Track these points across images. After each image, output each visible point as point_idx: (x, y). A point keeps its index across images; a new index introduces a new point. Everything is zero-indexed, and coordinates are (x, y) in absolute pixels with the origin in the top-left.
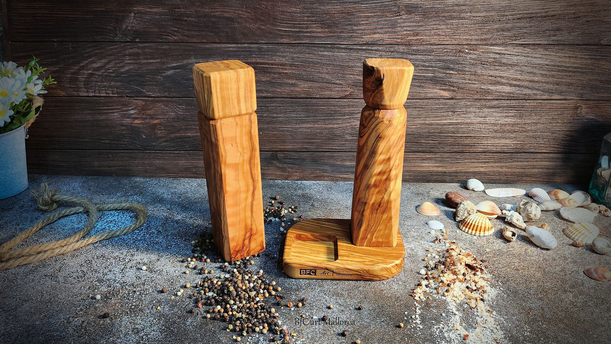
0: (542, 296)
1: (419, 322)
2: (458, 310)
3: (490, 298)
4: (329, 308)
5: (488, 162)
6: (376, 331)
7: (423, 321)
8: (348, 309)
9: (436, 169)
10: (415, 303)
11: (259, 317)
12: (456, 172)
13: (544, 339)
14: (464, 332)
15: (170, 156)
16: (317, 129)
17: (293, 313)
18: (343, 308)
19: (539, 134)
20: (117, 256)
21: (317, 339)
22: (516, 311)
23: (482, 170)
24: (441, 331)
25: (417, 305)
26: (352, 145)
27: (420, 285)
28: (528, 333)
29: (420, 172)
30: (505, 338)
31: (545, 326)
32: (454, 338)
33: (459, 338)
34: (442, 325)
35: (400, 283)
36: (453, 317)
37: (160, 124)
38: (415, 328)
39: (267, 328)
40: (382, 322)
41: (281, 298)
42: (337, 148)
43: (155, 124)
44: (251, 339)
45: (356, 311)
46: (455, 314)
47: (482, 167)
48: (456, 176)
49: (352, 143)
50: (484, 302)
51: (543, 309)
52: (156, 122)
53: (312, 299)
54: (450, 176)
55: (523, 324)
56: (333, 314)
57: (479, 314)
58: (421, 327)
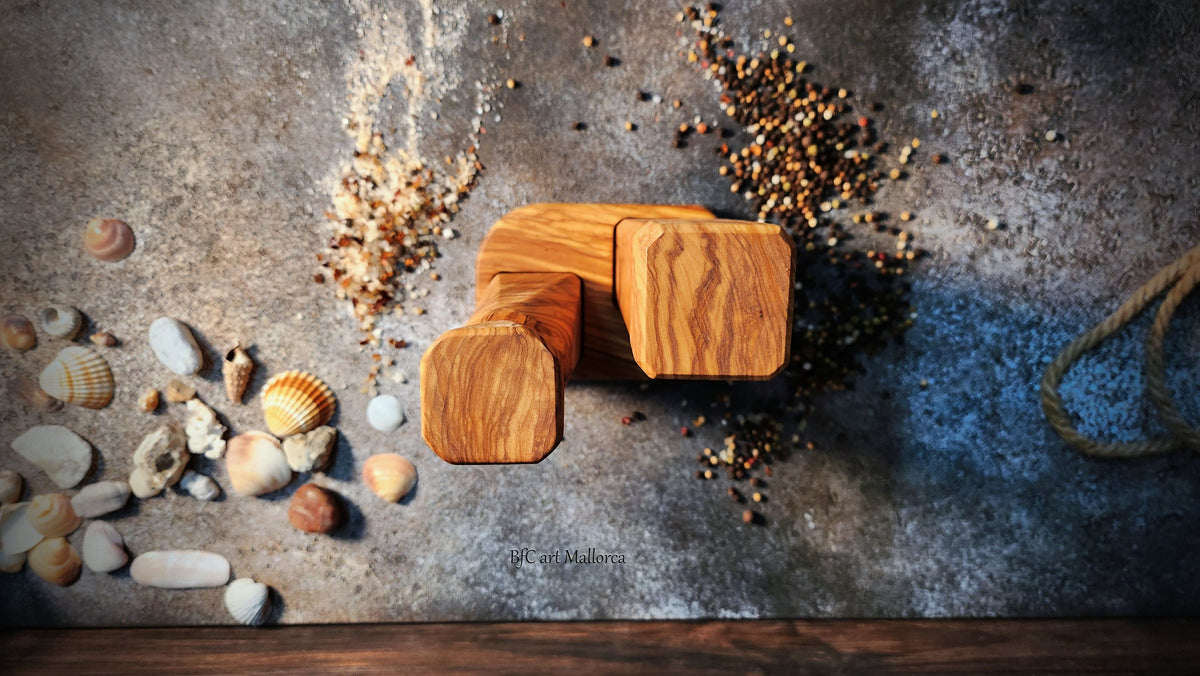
1: (480, 96)
2: (406, 130)
3: (342, 162)
8: (599, 127)
10: (477, 146)
14: (411, 73)
18: (608, 128)
20: (1059, 268)
24: (447, 75)
25: (475, 142)
30: (345, 64)
32: (430, 61)
33: (421, 60)
34: (443, 90)
35: (495, 203)
36: (420, 111)
38: (489, 82)
39: (738, 68)
45: (585, 120)
46: (414, 118)
57: (373, 121)
58: (478, 85)
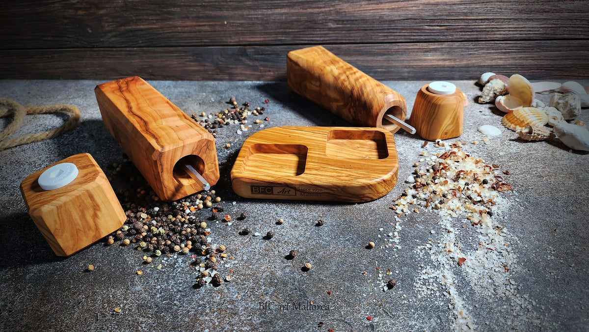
0: (574, 208)
1: (397, 241)
2: (454, 226)
3: (500, 212)
4: (279, 223)
5: (509, 52)
6: (336, 252)
7: (403, 239)
8: (303, 224)
9: (441, 63)
10: (396, 217)
11: (184, 232)
12: (467, 66)
13: (576, 264)
14: (458, 255)
15: (121, 55)
16: (293, 15)
17: (230, 229)
18: (297, 223)
19: (576, 14)
20: (34, 162)
21: (254, 261)
22: (536, 228)
23: (501, 62)
24: (427, 254)
25: (397, 219)
26: (337, 35)
27: (404, 195)
28: (553, 258)
29: (422, 67)
30: (519, 263)
31: (577, 248)
32: (444, 262)
33: (452, 263)
34: (428, 246)
36: (446, 236)
37: (106, 15)
38: (391, 249)
39: (190, 247)
40: (347, 240)
41: (220, 210)
42: (318, 39)
43: (102, 16)
44: (167, 261)
45: (314, 227)
46: (449, 232)
47: (501, 59)
48: (466, 71)
49: (336, 32)
50: (491, 216)
51: (574, 225)
52: (102, 12)
53: (259, 212)
54: (459, 71)
55: (545, 245)
56: (283, 230)
57: (482, 231)
58: (400, 247)
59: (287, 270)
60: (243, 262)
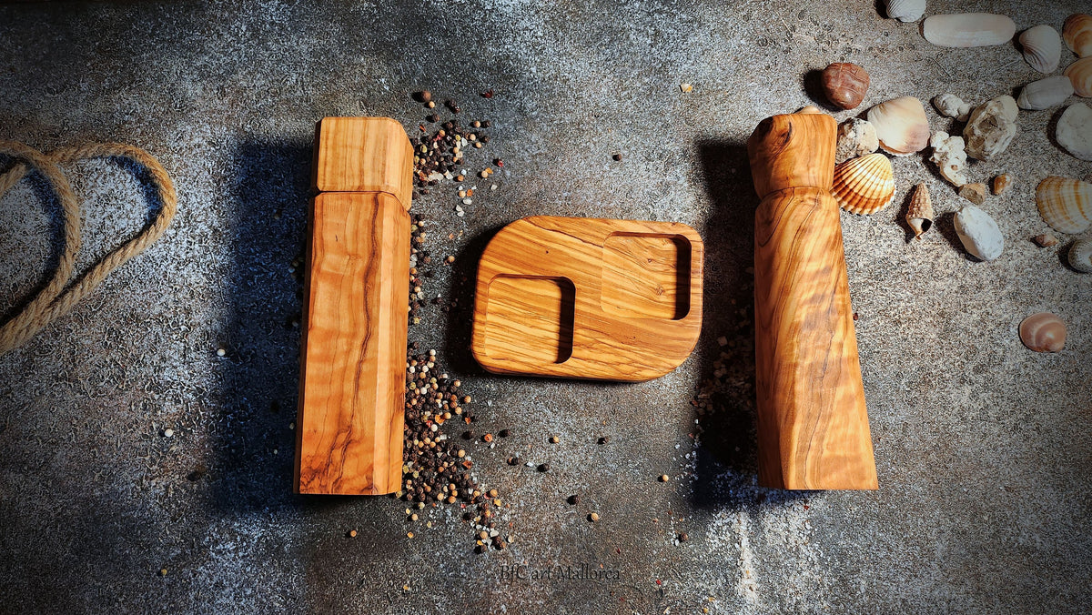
0: (917, 395)
1: (695, 467)
6: (624, 488)
8: (583, 439)
11: (441, 469)
17: (494, 455)
18: (575, 438)
24: (725, 485)
32: (742, 499)
33: (750, 500)
34: (729, 473)
38: (686, 481)
39: (456, 493)
44: (434, 514)
45: (596, 446)
51: (905, 428)
56: (559, 453)
58: (696, 478)
59: (572, 520)
60: (521, 511)
